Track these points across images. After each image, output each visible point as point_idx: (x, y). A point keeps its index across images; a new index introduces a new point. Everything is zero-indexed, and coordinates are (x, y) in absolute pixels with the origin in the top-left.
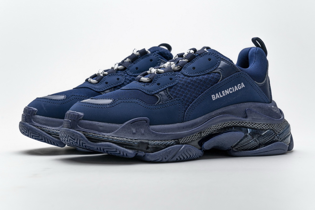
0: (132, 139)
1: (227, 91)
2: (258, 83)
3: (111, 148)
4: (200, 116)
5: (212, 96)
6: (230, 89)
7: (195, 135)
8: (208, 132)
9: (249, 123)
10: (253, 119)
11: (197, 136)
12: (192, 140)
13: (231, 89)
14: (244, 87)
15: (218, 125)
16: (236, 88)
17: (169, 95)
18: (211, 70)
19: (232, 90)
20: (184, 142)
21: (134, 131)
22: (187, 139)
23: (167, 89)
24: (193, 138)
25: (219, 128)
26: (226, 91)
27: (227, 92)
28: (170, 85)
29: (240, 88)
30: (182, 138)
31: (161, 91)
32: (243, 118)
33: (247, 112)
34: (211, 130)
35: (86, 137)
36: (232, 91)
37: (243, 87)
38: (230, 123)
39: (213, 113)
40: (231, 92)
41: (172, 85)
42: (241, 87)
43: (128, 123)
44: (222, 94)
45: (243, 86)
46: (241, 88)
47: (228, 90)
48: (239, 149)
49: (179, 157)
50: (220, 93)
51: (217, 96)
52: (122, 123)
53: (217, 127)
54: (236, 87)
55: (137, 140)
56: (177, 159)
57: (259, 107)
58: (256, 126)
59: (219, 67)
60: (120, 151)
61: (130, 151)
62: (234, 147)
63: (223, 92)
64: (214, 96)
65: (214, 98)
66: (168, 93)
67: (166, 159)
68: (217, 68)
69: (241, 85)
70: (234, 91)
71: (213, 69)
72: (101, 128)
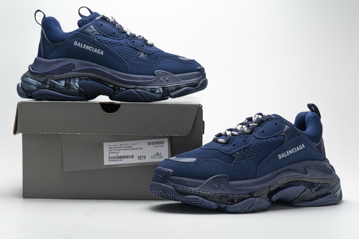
0: (215, 193)
2: (315, 143)
3: (198, 201)
4: (269, 173)
5: (279, 155)
6: (293, 150)
7: (266, 189)
8: (276, 186)
9: (308, 178)
10: (311, 174)
11: (267, 190)
12: (263, 194)
14: (304, 147)
15: (284, 180)
16: (298, 149)
17: (244, 155)
19: (295, 150)
20: (257, 195)
21: (217, 186)
22: (259, 193)
23: (242, 150)
24: (264, 192)
25: (284, 183)
26: (289, 151)
27: (291, 152)
28: (244, 147)
29: (301, 148)
30: (256, 192)
31: (237, 152)
32: (304, 174)
33: (307, 169)
34: (278, 185)
35: (176, 191)
38: (293, 179)
39: (280, 171)
40: (294, 152)
41: (246, 146)
43: (211, 179)
44: (286, 154)
47: (291, 150)
48: (300, 200)
49: (254, 208)
50: (285, 153)
51: (283, 155)
52: (206, 179)
53: (283, 182)
54: (297, 147)
55: (219, 194)
56: (252, 210)
57: (317, 165)
58: (314, 181)
59: (284, 130)
60: (205, 204)
61: (214, 204)
62: (296, 198)
63: (287, 152)
65: (280, 157)
66: (243, 153)
67: (243, 210)
68: (282, 132)
69: (302, 146)
71: (279, 132)
72: (188, 183)
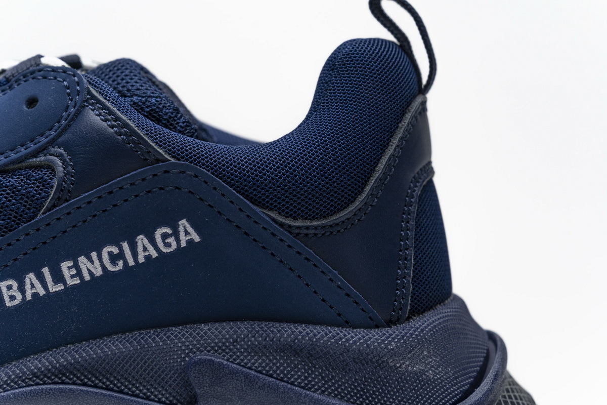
1: (92, 262)
2: (295, 218)
5: (3, 285)
6: (110, 254)
13: (115, 250)
14: (197, 238)
16: (145, 249)
18: (23, 151)
19: (121, 255)
26: (82, 260)
27: (92, 266)
29: (168, 245)
36: (121, 264)
37: (190, 242)
40: (111, 268)
42: (178, 240)
44: (58, 277)
45: (188, 233)
46: (174, 245)
47: (94, 255)
50: (46, 271)
51: (33, 286)
54: (141, 240)
57: (293, 350)
59: (67, 136)
63: (65, 265)
64: (15, 285)
65: (12, 298)
68: (52, 143)
69: (176, 234)
70: (131, 262)
71: (33, 147)
